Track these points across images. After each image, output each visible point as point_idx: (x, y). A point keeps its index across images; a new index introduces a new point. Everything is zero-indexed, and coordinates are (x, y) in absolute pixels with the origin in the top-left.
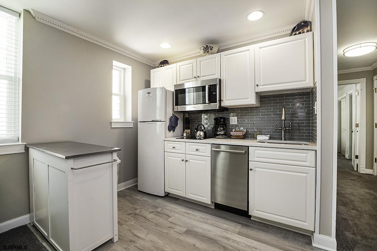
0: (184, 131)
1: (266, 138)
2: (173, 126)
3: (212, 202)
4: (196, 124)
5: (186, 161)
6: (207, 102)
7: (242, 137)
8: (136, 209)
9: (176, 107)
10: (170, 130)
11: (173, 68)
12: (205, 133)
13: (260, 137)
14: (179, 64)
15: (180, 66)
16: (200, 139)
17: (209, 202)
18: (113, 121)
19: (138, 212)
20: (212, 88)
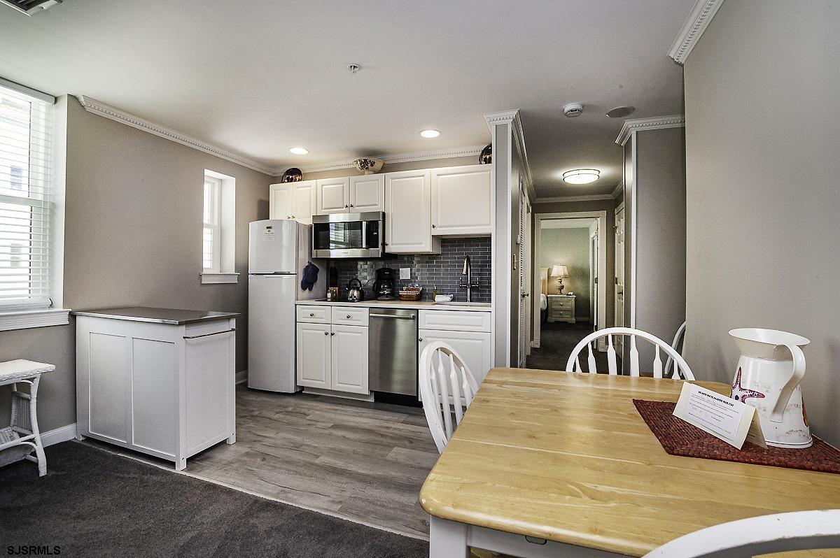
0: (328, 289)
1: (448, 298)
2: (309, 281)
3: (371, 392)
4: (348, 278)
5: (332, 334)
6: (364, 246)
7: (415, 299)
8: (252, 411)
9: (314, 251)
10: (304, 288)
11: (310, 186)
12: (362, 293)
13: (438, 298)
14: (320, 181)
15: (322, 186)
16: (353, 301)
17: (367, 392)
18: (204, 272)
19: (256, 413)
20: (372, 226)
